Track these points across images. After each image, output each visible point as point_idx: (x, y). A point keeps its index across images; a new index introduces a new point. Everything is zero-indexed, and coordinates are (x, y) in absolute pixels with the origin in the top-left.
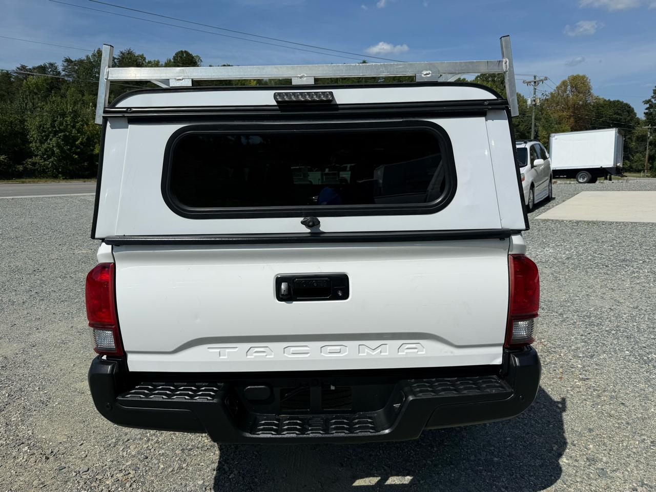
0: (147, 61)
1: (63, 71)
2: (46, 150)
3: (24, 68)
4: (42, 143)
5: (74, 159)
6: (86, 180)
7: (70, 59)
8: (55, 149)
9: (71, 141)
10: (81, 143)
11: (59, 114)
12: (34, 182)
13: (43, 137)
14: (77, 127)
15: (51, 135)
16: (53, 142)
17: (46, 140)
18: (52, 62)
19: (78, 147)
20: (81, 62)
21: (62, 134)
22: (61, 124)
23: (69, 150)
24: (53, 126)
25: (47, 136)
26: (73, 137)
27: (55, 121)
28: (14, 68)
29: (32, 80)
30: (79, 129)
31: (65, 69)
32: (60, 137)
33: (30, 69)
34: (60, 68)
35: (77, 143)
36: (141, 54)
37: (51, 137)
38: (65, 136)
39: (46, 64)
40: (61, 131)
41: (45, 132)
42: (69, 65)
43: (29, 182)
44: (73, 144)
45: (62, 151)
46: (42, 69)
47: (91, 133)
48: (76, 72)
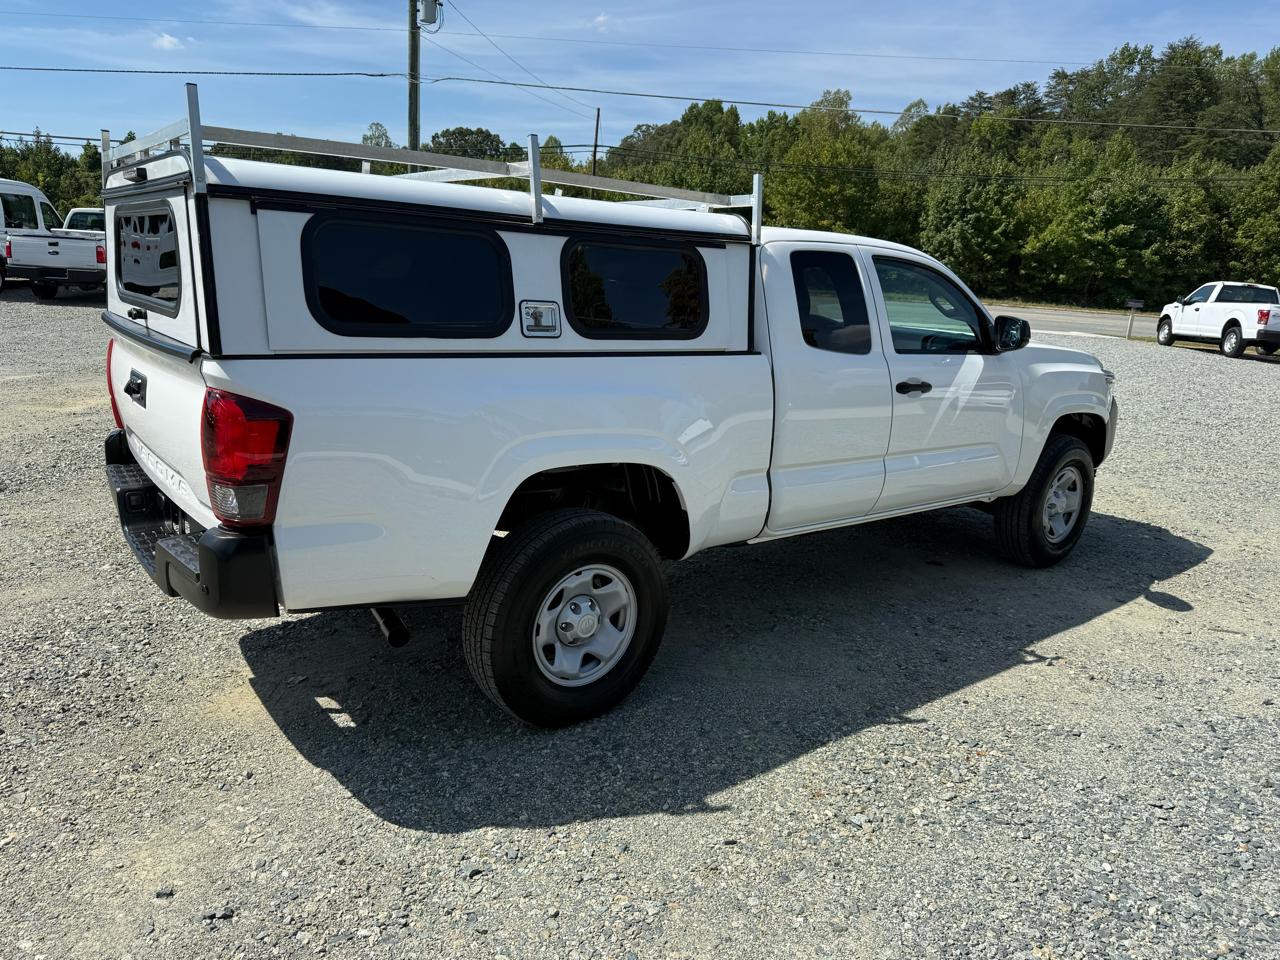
0: (1224, 58)
1: (1046, 96)
2: (941, 243)
3: (981, 97)
4: (938, 230)
5: (984, 262)
6: (995, 301)
7: (1063, 72)
8: (955, 241)
9: (986, 228)
10: (1004, 233)
11: (978, 180)
12: (906, 300)
13: (942, 220)
14: (1004, 202)
15: (957, 217)
16: (955, 230)
17: (946, 226)
18: (1029, 81)
19: (995, 240)
20: (1084, 74)
21: (973, 216)
22: (977, 197)
23: (979, 245)
24: (962, 201)
25: (950, 219)
26: (992, 221)
27: (969, 192)
28: (965, 99)
29: (988, 117)
30: (1006, 206)
31: (1050, 92)
32: (967, 223)
33: (990, 98)
34: (1042, 91)
35: (995, 232)
36: (1213, 45)
37: (954, 221)
38: (978, 219)
39: (1020, 86)
40: (974, 209)
41: (948, 211)
42: (1059, 84)
43: (899, 299)
44: (988, 235)
45: (966, 245)
46: (1011, 96)
47: (1026, 214)
48: (1069, 97)
